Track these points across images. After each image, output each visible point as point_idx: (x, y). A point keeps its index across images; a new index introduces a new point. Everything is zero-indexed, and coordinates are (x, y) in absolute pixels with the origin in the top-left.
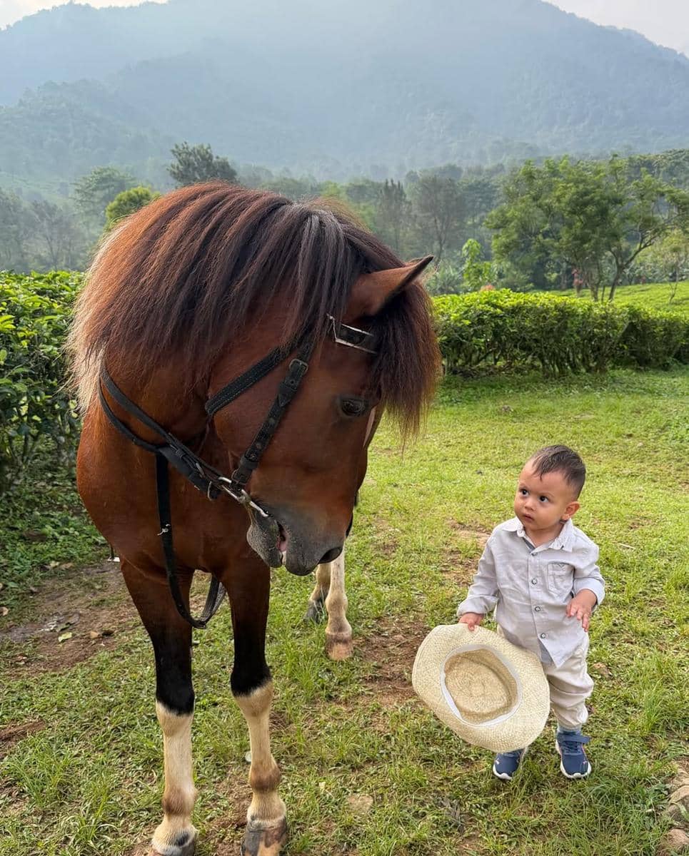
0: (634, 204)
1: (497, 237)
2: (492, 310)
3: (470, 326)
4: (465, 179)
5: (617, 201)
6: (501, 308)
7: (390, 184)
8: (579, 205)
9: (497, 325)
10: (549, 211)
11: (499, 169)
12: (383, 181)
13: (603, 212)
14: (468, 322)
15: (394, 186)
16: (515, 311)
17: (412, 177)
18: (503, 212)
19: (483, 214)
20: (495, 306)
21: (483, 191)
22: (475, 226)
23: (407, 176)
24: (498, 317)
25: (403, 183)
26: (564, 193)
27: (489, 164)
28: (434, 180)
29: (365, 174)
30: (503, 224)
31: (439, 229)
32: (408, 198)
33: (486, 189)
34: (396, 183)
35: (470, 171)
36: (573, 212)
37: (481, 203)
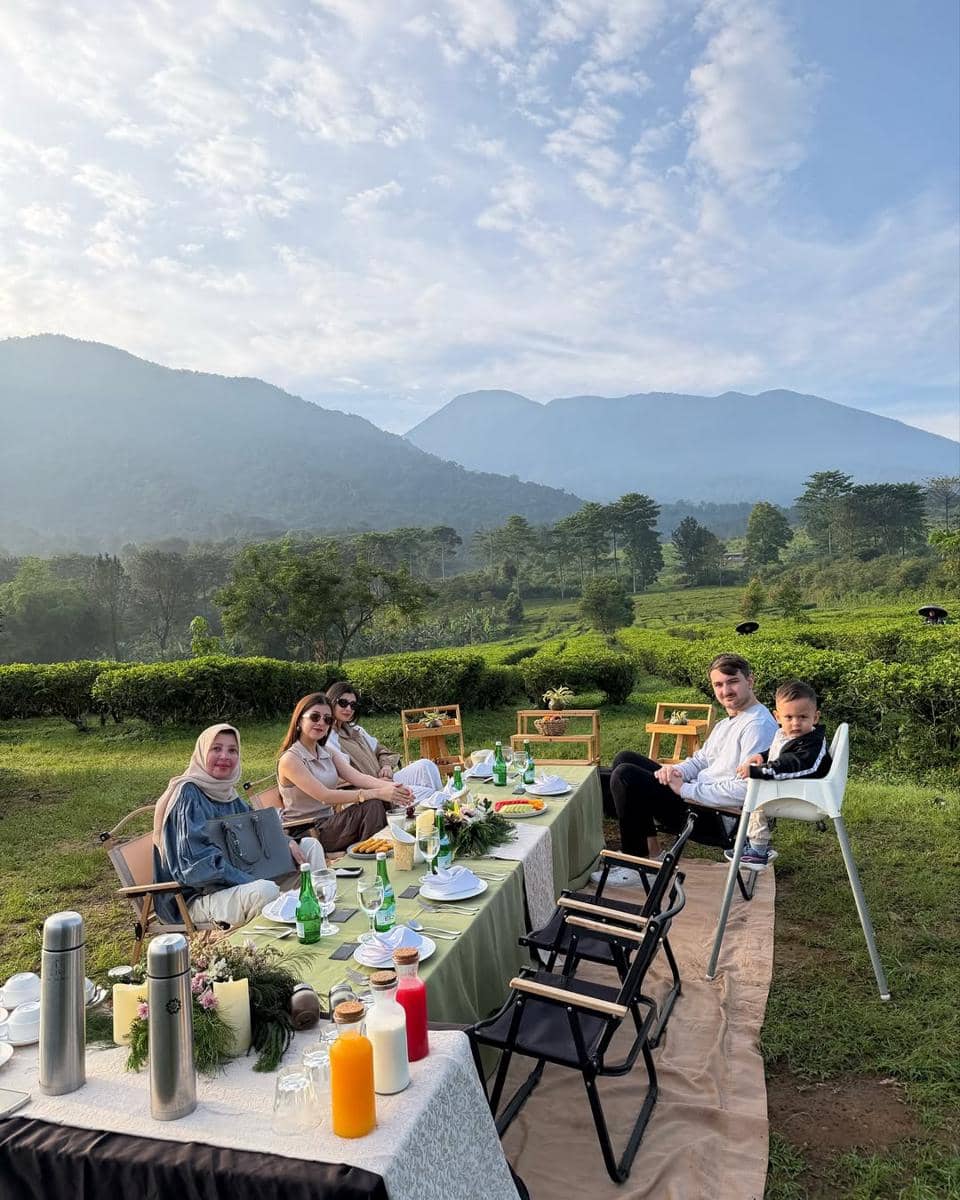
0: (350, 583)
1: (227, 613)
2: (211, 669)
3: (193, 681)
4: (192, 551)
5: (336, 581)
6: (218, 667)
7: (104, 558)
8: (303, 585)
9: (216, 680)
10: (276, 590)
11: (231, 543)
12: (97, 554)
13: (325, 591)
14: (192, 678)
15: (109, 560)
16: (230, 669)
17: (129, 549)
18: (232, 591)
19: (215, 587)
20: (213, 666)
21: (214, 565)
22: (206, 599)
23: (124, 549)
24: (216, 674)
25: (119, 557)
26: (286, 575)
27: (219, 539)
28: (158, 554)
29: (71, 547)
30: (231, 599)
31: (165, 604)
32: (126, 572)
33: (217, 562)
34: (111, 556)
35: (198, 544)
36: (298, 591)
37: (213, 577)
